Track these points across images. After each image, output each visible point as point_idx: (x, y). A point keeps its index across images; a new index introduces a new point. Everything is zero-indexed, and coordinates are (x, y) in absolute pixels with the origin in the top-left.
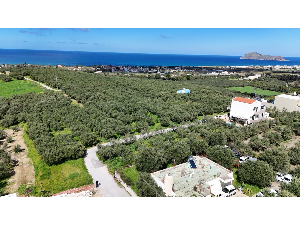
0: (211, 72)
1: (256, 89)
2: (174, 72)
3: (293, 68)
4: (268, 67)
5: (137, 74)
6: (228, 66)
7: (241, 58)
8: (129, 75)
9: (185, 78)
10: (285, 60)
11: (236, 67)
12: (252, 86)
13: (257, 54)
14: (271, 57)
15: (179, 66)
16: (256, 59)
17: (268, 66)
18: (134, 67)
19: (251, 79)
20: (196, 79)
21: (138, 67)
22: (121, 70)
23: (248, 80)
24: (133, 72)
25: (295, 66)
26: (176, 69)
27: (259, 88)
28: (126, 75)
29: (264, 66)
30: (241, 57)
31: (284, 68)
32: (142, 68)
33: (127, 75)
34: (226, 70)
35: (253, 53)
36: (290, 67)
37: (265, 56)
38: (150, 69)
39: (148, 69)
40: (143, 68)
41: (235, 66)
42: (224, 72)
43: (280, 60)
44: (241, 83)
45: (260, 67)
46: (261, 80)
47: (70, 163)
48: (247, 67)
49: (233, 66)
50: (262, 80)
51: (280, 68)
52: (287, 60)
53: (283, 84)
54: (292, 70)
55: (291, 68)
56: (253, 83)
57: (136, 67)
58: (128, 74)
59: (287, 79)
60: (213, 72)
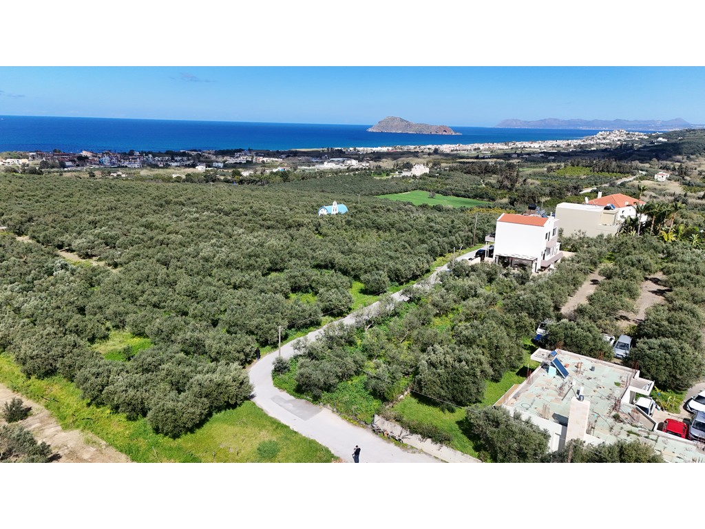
0: (322, 163)
1: (434, 195)
2: (236, 163)
3: (475, 149)
4: (429, 149)
5: (144, 172)
6: (351, 149)
7: (370, 130)
8: (124, 176)
9: (278, 178)
10: (453, 134)
11: (369, 150)
12: (423, 189)
13: (402, 120)
14: (428, 127)
15: (243, 150)
16: (400, 132)
17: (428, 146)
18: (128, 155)
19: (417, 175)
20: (303, 179)
21: (138, 154)
22: (95, 164)
23: (410, 176)
24: (129, 166)
25: (476, 145)
26: (237, 157)
27: (438, 192)
28: (115, 175)
29: (422, 147)
30: (371, 127)
31: (458, 148)
32: (150, 156)
33: (118, 175)
34: (352, 156)
35: (393, 119)
36: (469, 147)
37: (416, 125)
38: (173, 159)
39: (167, 158)
40: (154, 156)
41: (365, 148)
42: (349, 162)
43: (444, 133)
44: (403, 185)
45: (415, 148)
46: (434, 176)
47: (225, 421)
48: (390, 148)
49: (362, 148)
50: (437, 177)
51: (452, 151)
52: (457, 134)
53: (476, 182)
54: (474, 153)
55: (470, 150)
56: (422, 184)
57: (131, 153)
58: (119, 173)
59: (479, 171)
60: (326, 163)
